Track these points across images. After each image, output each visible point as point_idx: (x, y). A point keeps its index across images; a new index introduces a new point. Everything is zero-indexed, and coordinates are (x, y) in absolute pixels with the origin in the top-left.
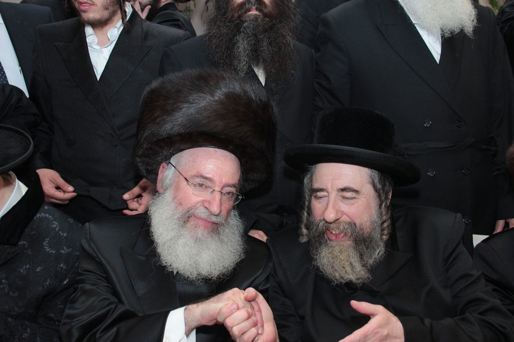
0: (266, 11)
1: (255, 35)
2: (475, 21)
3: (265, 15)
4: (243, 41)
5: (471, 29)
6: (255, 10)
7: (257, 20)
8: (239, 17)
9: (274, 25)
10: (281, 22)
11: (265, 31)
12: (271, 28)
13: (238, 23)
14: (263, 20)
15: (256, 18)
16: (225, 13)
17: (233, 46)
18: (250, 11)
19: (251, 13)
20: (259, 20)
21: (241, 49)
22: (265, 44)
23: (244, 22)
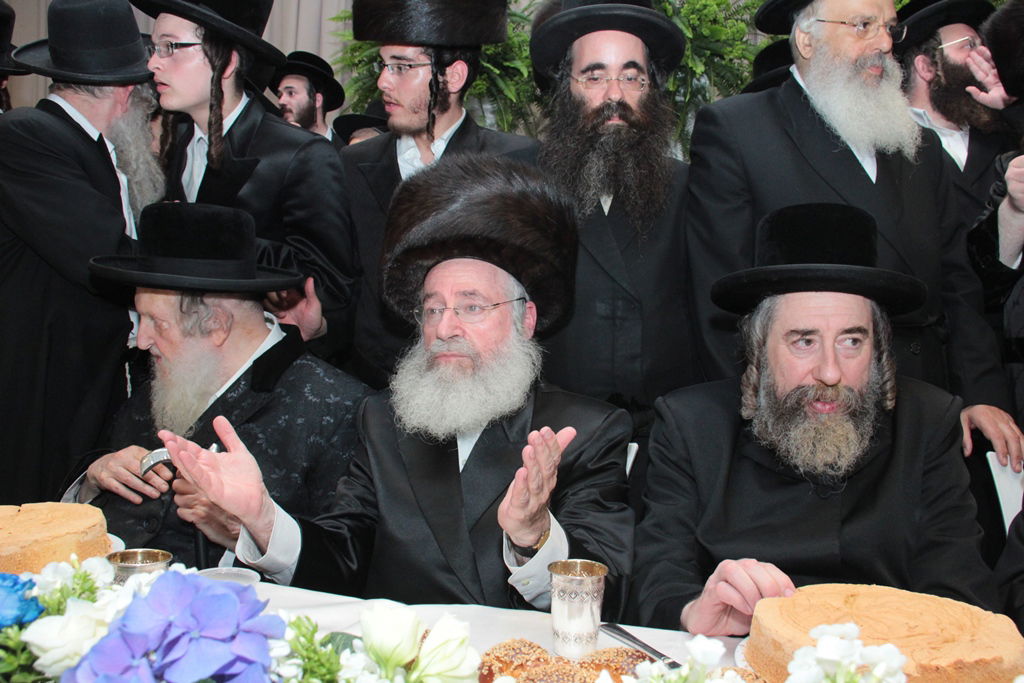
0: (633, 118)
1: (616, 154)
2: (919, 139)
3: (632, 125)
4: (599, 161)
5: (913, 151)
6: (617, 119)
7: (619, 133)
8: (594, 128)
9: (643, 137)
10: (653, 133)
11: (631, 147)
12: (639, 143)
13: (591, 137)
14: (628, 132)
15: (618, 131)
16: (574, 122)
17: (582, 166)
18: (609, 120)
19: (610, 123)
20: (623, 132)
21: (594, 170)
22: (630, 165)
23: (601, 135)
